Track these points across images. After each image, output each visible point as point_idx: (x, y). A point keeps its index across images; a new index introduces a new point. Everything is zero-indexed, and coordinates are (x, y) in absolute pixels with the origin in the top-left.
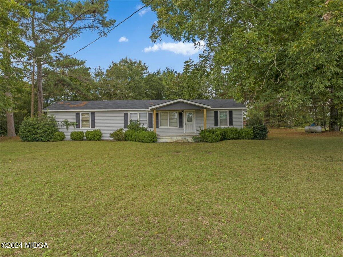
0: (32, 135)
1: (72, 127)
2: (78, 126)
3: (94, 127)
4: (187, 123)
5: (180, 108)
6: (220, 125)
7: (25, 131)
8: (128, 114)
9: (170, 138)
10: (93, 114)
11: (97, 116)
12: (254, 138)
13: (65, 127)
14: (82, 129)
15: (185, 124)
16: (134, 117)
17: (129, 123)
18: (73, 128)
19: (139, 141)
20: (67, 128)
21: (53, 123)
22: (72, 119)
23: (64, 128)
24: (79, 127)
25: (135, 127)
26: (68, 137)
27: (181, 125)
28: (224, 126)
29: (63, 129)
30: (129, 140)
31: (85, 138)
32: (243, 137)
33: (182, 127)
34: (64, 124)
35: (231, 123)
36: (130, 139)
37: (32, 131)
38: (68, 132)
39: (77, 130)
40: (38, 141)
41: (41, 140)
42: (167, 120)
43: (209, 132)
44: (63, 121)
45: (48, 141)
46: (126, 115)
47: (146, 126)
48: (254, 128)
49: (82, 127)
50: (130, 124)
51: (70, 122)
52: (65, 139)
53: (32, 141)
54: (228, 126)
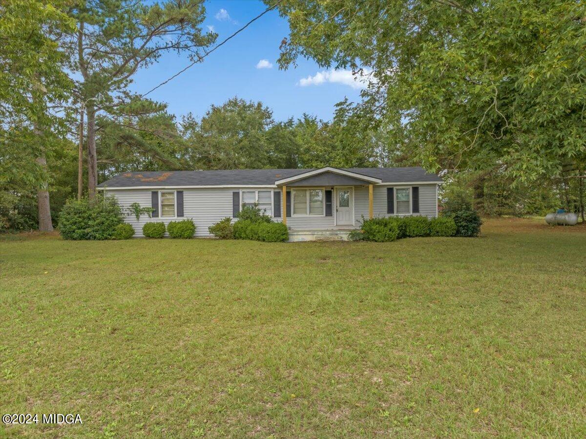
0: (79, 229)
1: (146, 215)
2: (155, 214)
3: (182, 216)
4: (340, 209)
5: (326, 182)
6: (398, 212)
7: (68, 223)
8: (239, 192)
9: (310, 233)
10: (180, 193)
11: (187, 198)
12: (457, 233)
13: (134, 216)
14: (162, 218)
15: (337, 210)
16: (249, 198)
17: (241, 209)
18: (148, 216)
19: (258, 240)
20: (138, 217)
21: (114, 210)
22: (145, 201)
23: (132, 217)
24: (158, 216)
25: (251, 214)
26: (139, 232)
27: (329, 213)
28: (404, 214)
29: (131, 220)
30: (241, 237)
31: (167, 234)
32: (437, 232)
33: (332, 216)
34: (132, 210)
35: (416, 209)
36: (243, 235)
37: (80, 222)
38: (139, 224)
39: (154, 220)
40: (89, 239)
41: (95, 238)
42: (306, 203)
43: (377, 223)
44: (130, 206)
45: (106, 239)
46: (236, 195)
47: (270, 213)
48: (457, 217)
49: (162, 215)
50: (243, 209)
51: (141, 207)
52: (134, 236)
53: (81, 240)
54: (411, 213)
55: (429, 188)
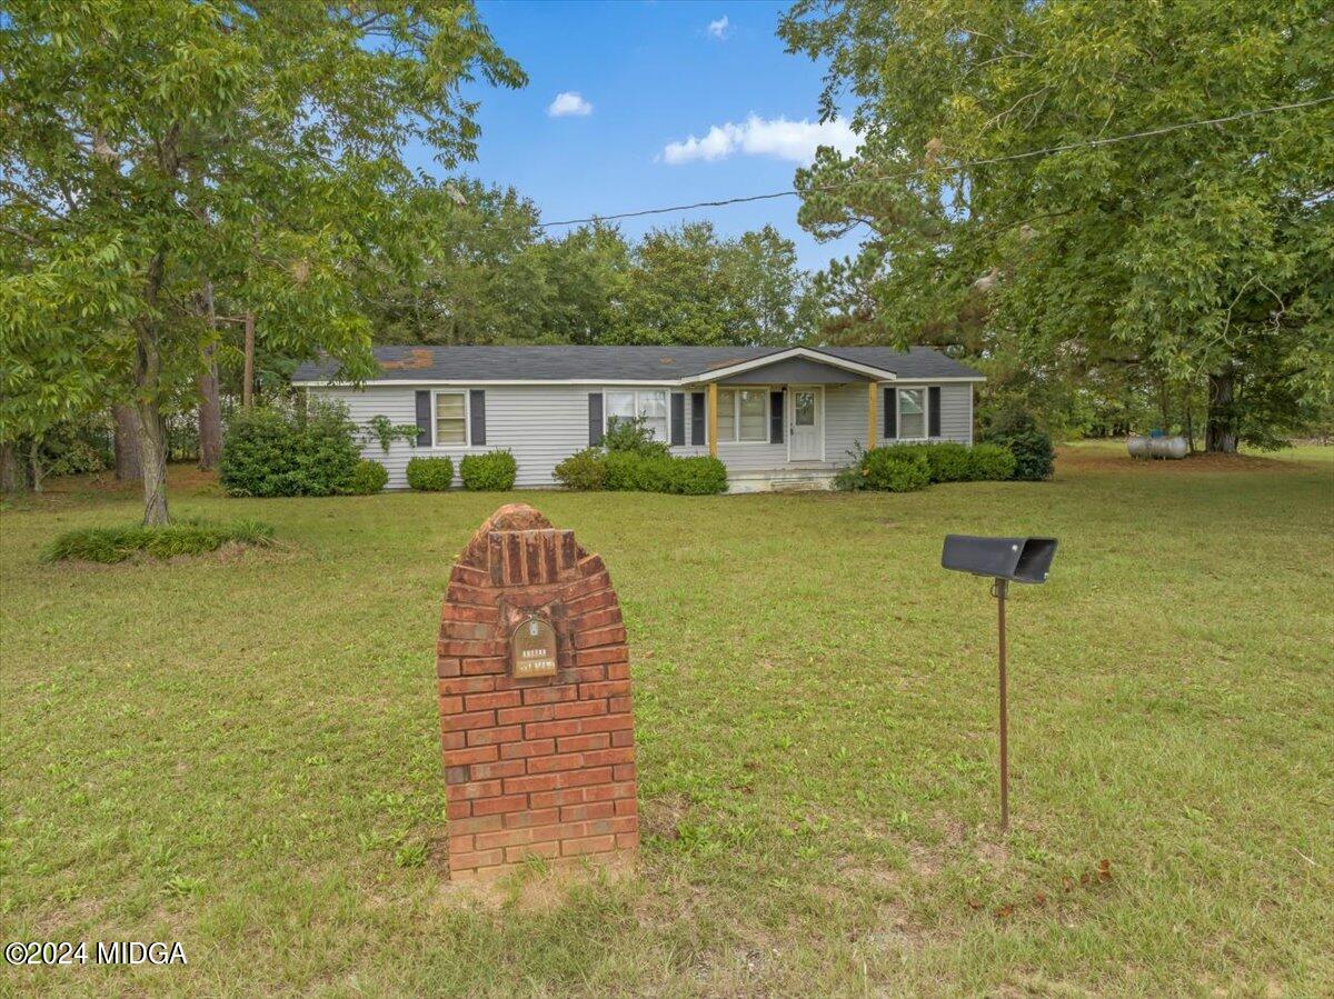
0: (274, 472)
1: (404, 443)
2: (423, 439)
3: (483, 443)
4: (797, 429)
6: (902, 436)
7: (251, 460)
8: (601, 395)
9: (762, 477)
10: (478, 395)
11: (492, 403)
12: (1017, 475)
13: (376, 444)
14: (438, 448)
15: (792, 431)
16: (619, 406)
17: (605, 431)
18: (408, 444)
19: (666, 489)
20: (385, 446)
21: (336, 429)
22: (401, 412)
23: (371, 446)
24: (430, 444)
25: (627, 438)
26: (397, 476)
27: (777, 436)
28: (915, 437)
29: (372, 452)
30: (622, 486)
31: (457, 481)
32: (985, 473)
33: (782, 442)
34: (372, 430)
35: (935, 430)
36: (628, 482)
37: (276, 458)
38: (398, 459)
39: (422, 453)
40: (293, 494)
41: (306, 492)
42: (733, 417)
43: (896, 457)
44: (368, 422)
45: (333, 493)
46: (596, 401)
47: (662, 436)
48: (1016, 444)
49: (439, 441)
50: (610, 430)
51: (393, 425)
52: (388, 486)
53: (275, 496)
54: (927, 438)
55: (958, 389)
